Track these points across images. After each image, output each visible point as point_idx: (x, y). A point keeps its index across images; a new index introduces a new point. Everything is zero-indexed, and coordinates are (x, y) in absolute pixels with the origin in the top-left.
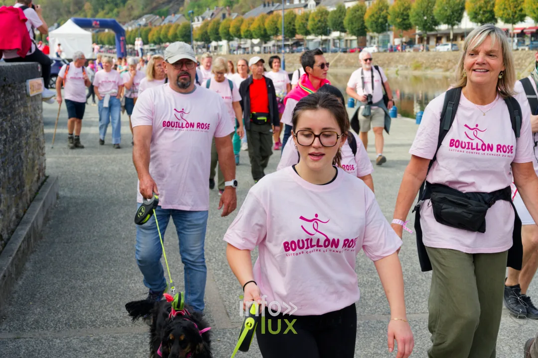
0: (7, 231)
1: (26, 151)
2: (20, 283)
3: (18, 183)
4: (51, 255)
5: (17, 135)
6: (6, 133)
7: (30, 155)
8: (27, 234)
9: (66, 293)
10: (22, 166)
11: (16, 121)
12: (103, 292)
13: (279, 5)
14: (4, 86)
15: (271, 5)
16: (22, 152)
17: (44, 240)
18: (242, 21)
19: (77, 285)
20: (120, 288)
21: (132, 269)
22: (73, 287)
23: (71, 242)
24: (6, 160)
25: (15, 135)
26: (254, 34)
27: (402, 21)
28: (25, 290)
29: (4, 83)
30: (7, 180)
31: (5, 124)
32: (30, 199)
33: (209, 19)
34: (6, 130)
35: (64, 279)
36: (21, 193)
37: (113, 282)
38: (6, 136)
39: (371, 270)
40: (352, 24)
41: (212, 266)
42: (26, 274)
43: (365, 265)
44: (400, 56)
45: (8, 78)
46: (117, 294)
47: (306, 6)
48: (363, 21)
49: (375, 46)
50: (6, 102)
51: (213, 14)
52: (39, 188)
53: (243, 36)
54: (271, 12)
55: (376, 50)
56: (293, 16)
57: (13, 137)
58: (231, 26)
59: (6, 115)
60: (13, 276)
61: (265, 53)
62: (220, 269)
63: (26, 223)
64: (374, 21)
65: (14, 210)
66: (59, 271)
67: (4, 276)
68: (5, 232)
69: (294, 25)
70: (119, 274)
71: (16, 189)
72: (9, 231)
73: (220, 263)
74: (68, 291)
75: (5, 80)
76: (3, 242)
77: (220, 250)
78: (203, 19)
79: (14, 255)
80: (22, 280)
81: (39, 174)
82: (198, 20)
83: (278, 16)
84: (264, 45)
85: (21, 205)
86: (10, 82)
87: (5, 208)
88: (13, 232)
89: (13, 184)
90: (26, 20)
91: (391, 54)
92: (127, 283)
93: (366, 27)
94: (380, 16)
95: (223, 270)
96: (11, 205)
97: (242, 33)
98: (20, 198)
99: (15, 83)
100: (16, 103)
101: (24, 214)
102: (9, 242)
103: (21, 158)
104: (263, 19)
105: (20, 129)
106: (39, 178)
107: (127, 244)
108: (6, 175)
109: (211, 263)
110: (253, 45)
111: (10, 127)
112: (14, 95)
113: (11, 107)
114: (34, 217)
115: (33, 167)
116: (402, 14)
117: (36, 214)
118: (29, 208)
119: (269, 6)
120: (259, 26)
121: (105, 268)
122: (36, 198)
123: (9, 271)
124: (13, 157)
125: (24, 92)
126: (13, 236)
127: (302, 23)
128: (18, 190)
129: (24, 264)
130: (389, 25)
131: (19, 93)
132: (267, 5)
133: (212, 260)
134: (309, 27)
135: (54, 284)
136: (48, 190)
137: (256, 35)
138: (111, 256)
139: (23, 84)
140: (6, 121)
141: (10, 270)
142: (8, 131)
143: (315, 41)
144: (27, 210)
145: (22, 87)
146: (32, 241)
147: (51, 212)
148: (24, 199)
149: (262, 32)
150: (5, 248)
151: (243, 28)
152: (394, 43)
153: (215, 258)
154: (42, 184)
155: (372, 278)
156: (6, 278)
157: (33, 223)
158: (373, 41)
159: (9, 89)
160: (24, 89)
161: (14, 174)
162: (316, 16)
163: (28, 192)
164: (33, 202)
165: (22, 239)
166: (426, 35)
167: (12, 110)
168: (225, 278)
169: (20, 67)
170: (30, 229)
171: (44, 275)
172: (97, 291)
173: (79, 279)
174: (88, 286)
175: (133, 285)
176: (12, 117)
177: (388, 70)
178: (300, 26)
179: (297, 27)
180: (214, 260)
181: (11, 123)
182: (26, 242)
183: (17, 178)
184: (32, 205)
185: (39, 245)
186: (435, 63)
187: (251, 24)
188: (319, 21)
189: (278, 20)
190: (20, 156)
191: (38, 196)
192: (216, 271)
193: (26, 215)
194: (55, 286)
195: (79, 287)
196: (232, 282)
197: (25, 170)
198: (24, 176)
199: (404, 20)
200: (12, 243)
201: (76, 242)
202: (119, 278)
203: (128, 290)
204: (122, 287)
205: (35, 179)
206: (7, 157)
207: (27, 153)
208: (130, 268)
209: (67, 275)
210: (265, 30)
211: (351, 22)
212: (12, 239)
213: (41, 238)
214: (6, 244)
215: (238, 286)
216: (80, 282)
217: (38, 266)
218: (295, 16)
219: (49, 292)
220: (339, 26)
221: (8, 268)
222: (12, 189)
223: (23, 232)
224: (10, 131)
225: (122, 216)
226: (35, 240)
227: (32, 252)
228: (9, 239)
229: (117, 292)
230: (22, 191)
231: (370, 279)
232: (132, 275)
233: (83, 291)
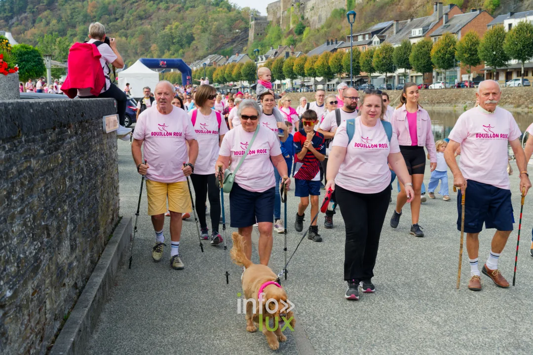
0: (82, 279)
1: (102, 191)
2: (95, 337)
3: (93, 225)
4: (127, 304)
5: (93, 174)
6: (82, 172)
7: (105, 195)
8: (102, 281)
9: (145, 350)
10: (98, 207)
11: (92, 159)
12: (186, 350)
13: (343, 43)
14: (81, 122)
15: (334, 43)
16: (98, 191)
17: (119, 287)
18: (306, 59)
19: (156, 341)
20: (204, 345)
21: (215, 322)
22: (153, 344)
23: (147, 290)
24: (82, 201)
25: (91, 174)
26: (317, 72)
27: (469, 56)
28: (101, 346)
29: (82, 118)
30: (82, 223)
31: (82, 162)
32: (104, 243)
33: (273, 58)
34: (82, 169)
35: (143, 333)
36: (96, 236)
37: (195, 338)
38: (83, 175)
39: (486, 329)
40: (418, 60)
41: (303, 320)
42: (102, 326)
43: (477, 322)
44: (468, 92)
45: (86, 114)
46: (201, 352)
47: (370, 43)
48: (430, 57)
49: (442, 82)
50: (83, 139)
51: (276, 53)
52: (113, 230)
53: (306, 75)
54: (335, 50)
55: (443, 87)
56: (358, 53)
57: (89, 176)
58: (295, 65)
59: (82, 152)
60: (88, 329)
61: (329, 91)
62: (312, 325)
63: (102, 269)
64: (440, 57)
65: (88, 255)
66: (137, 324)
67: (80, 331)
68: (80, 280)
69: (358, 63)
70: (202, 328)
71: (91, 233)
72: (84, 278)
73: (311, 317)
74: (147, 347)
75: (82, 116)
76: (78, 291)
77: (309, 301)
78: (267, 58)
79: (89, 306)
80: (98, 333)
81: (113, 215)
82: (262, 59)
83: (342, 54)
84: (328, 83)
85: (95, 249)
86: (87, 118)
87: (81, 254)
88: (88, 278)
89: (88, 227)
90: (100, 56)
91: (459, 90)
92: (212, 339)
93: (432, 63)
94: (447, 52)
95: (315, 325)
96: (86, 249)
97: (306, 71)
98: (95, 242)
99: (92, 119)
100: (93, 140)
101: (99, 259)
102: (84, 291)
103: (96, 198)
104: (327, 57)
105: (96, 168)
106: (113, 219)
107: (207, 293)
108: (82, 217)
109: (301, 316)
110: (316, 83)
111: (86, 165)
112: (91, 131)
113: (88, 144)
114: (109, 262)
115: (108, 207)
116: (470, 49)
117: (111, 259)
118: (104, 252)
119: (332, 44)
120: (323, 64)
121: (185, 321)
122: (110, 241)
123: (84, 324)
124: (89, 197)
125: (101, 128)
126: (88, 283)
127: (366, 60)
128: (93, 232)
129: (99, 315)
130: (456, 61)
131: (96, 129)
132: (330, 43)
133: (302, 312)
134: (374, 64)
135: (132, 339)
136: (123, 232)
137: (319, 72)
138: (191, 307)
139: (100, 120)
140: (82, 160)
141: (86, 323)
142: (85, 170)
143: (380, 77)
144: (101, 254)
145: (99, 123)
146: (107, 288)
147: (125, 256)
148: (99, 243)
149: (326, 69)
150: (80, 297)
151: (307, 66)
152: (462, 78)
153: (305, 311)
154: (116, 225)
155: (488, 338)
156: (81, 333)
157: (108, 269)
158: (439, 77)
159: (87, 125)
160: (101, 125)
161: (89, 216)
162: (381, 53)
163: (103, 235)
164: (108, 246)
165: (97, 287)
166: (495, 70)
167: (89, 147)
168: (319, 335)
169: (97, 103)
170: (105, 276)
171: (120, 327)
172: (179, 349)
173: (158, 334)
174: (168, 341)
175: (218, 342)
176: (89, 155)
177: (455, 106)
178: (364, 63)
179: (361, 64)
180: (304, 312)
181: (88, 162)
182: (101, 291)
183: (92, 220)
184: (106, 249)
185: (113, 293)
186: (506, 99)
187: (315, 62)
188: (384, 58)
189: (342, 58)
190: (96, 196)
191: (112, 239)
192: (308, 327)
193: (100, 260)
194: (132, 341)
195: (159, 343)
196: (328, 340)
197: (100, 211)
198: (99, 217)
199: (472, 55)
200: (86, 292)
201: (153, 289)
202: (202, 334)
203: (214, 348)
204: (206, 344)
205: (110, 220)
206: (83, 198)
207: (103, 192)
208: (213, 322)
209: (145, 328)
210: (329, 68)
211: (417, 58)
212: (87, 287)
213: (116, 285)
214: (80, 293)
215: (335, 346)
216: (159, 338)
217: (114, 317)
218: (360, 53)
219: (127, 349)
220: (404, 63)
221: (83, 321)
222: (88, 232)
223: (98, 279)
224: (87, 169)
225: (199, 260)
226: (110, 288)
227: (108, 301)
228: (83, 287)
229: (201, 350)
230: (98, 234)
231: (487, 340)
232: (216, 330)
233: (164, 348)
